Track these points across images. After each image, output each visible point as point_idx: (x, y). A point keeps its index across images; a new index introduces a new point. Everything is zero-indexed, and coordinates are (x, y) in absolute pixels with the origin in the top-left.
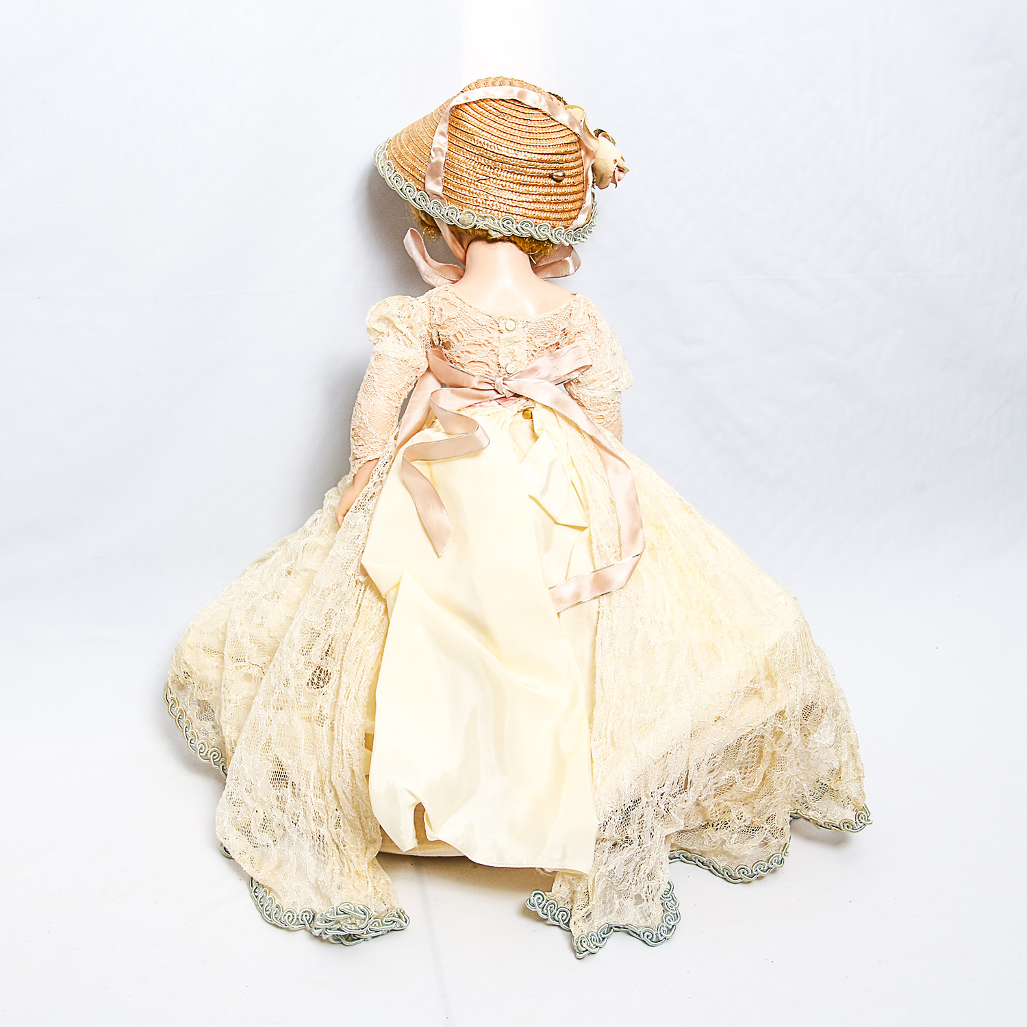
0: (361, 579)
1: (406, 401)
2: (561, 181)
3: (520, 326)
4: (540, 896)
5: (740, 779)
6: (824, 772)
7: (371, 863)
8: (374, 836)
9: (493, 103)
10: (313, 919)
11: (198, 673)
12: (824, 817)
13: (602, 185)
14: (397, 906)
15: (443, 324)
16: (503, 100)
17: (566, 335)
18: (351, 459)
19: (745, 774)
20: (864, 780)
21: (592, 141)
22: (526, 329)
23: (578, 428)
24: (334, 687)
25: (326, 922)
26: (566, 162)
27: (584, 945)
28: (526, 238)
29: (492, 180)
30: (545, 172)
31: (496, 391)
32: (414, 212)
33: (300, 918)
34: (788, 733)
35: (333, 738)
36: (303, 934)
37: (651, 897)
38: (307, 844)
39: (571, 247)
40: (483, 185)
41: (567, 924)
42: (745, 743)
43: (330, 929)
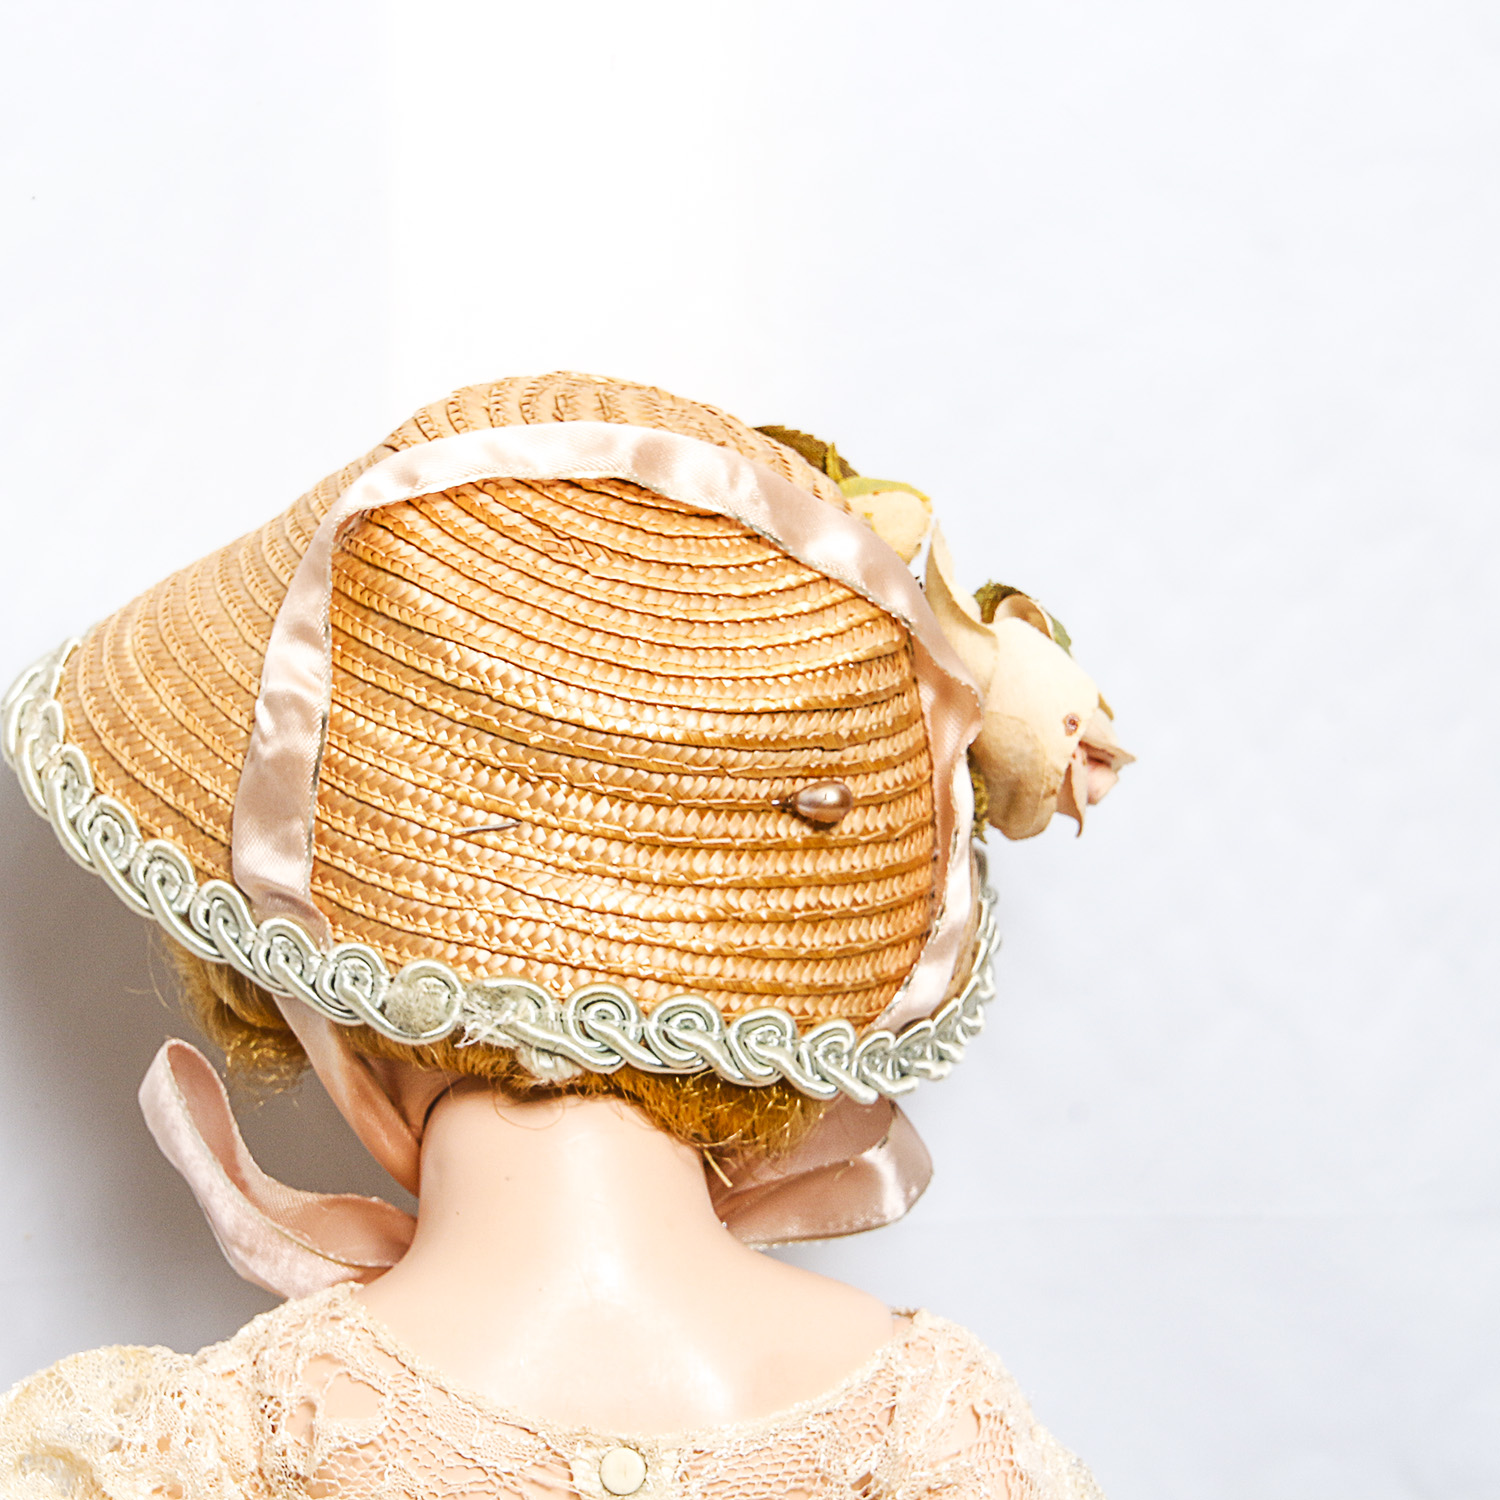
2: (833, 824)
3: (667, 1473)
9: (527, 496)
13: (1014, 827)
15: (320, 1474)
16: (571, 484)
21: (965, 642)
22: (695, 1485)
26: (853, 740)
28: (684, 1077)
29: (527, 830)
30: (764, 789)
32: (183, 968)
39: (888, 1107)
40: (489, 853)
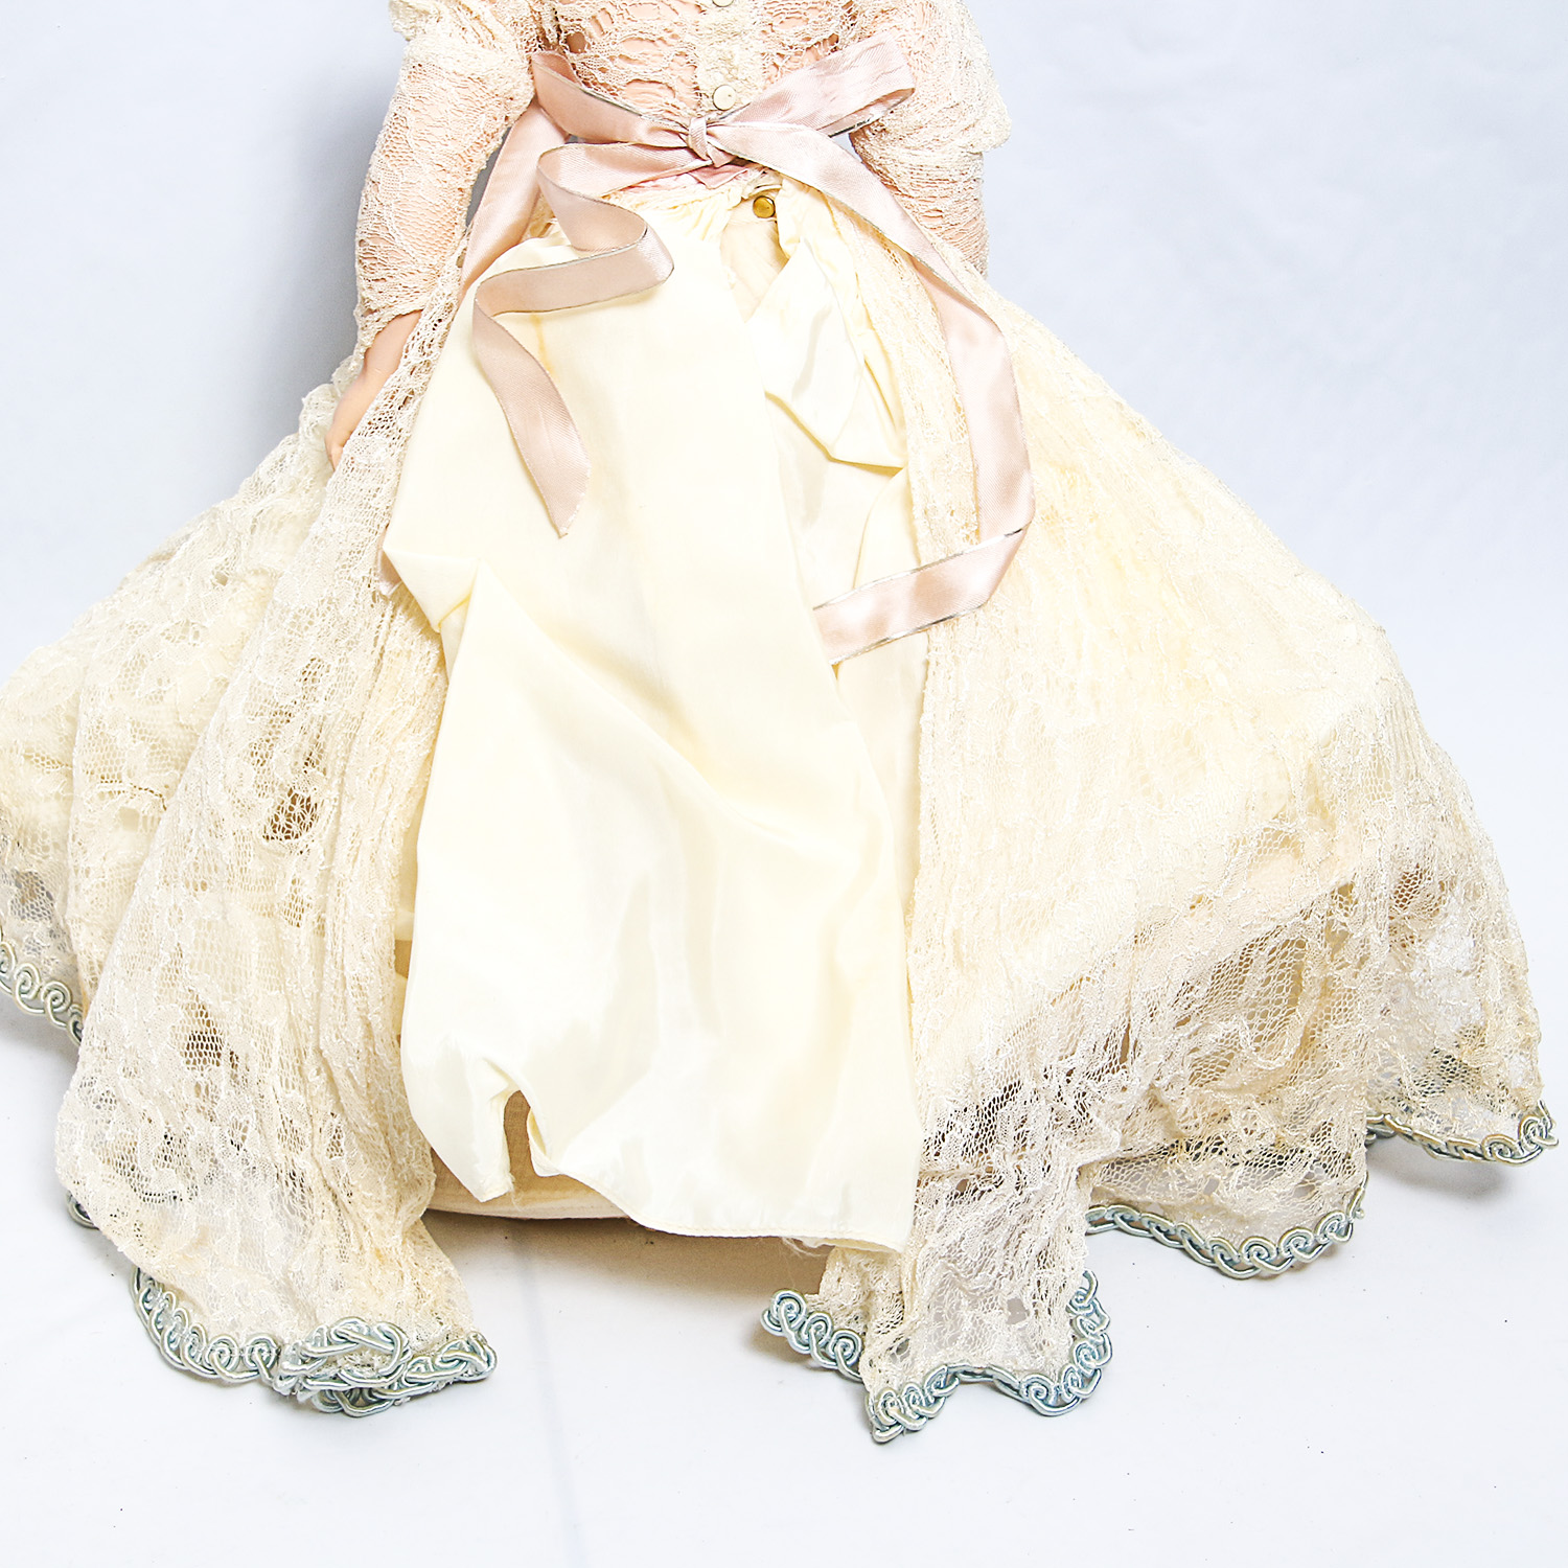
0: (385, 588)
1: (484, 177)
4: (792, 1302)
5: (1249, 1041)
6: (1446, 1031)
7: (411, 1233)
8: (417, 1172)
10: (277, 1358)
11: (14, 810)
12: (1447, 1129)
14: (469, 1328)
17: (854, 17)
18: (358, 311)
19: (1261, 1028)
20: (1541, 1049)
23: (880, 237)
24: (324, 837)
25: (304, 1362)
27: (893, 1411)
31: (692, 151)
33: (246, 1355)
34: (1359, 934)
35: (322, 952)
36: (254, 1392)
37: (1046, 1303)
38: (265, 1191)
41: (855, 1367)
42: (1260, 958)
43: (313, 1378)
